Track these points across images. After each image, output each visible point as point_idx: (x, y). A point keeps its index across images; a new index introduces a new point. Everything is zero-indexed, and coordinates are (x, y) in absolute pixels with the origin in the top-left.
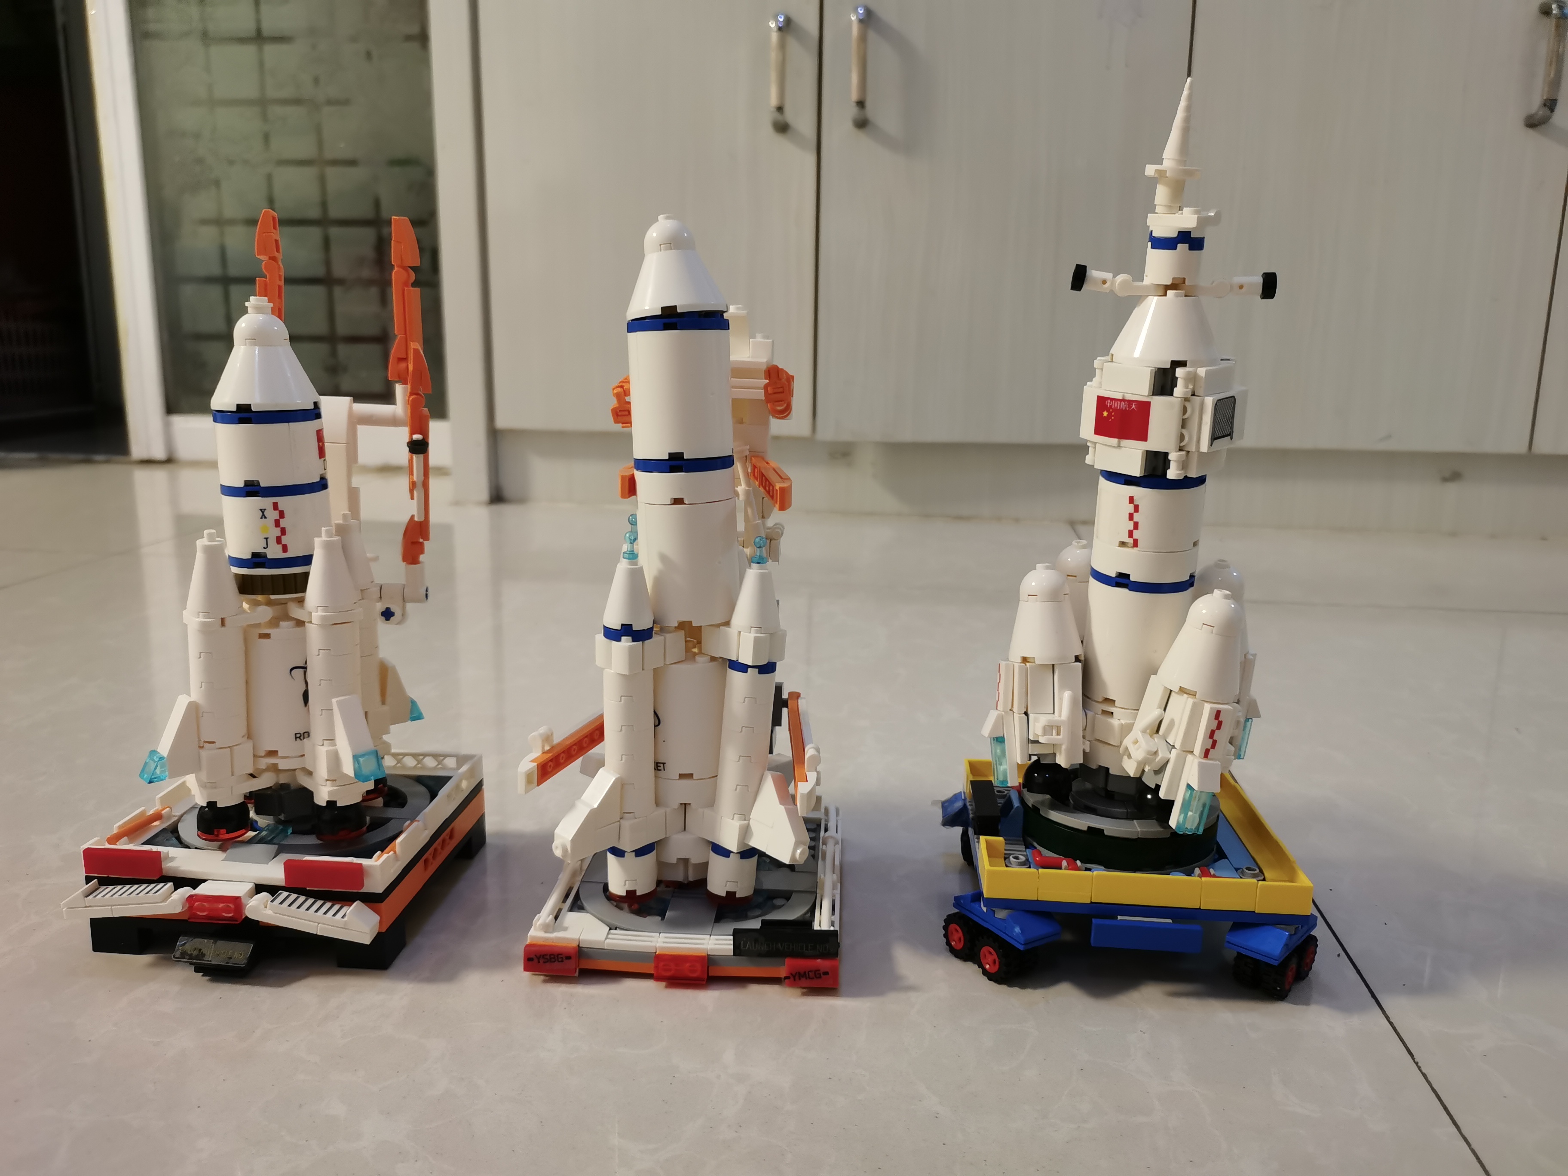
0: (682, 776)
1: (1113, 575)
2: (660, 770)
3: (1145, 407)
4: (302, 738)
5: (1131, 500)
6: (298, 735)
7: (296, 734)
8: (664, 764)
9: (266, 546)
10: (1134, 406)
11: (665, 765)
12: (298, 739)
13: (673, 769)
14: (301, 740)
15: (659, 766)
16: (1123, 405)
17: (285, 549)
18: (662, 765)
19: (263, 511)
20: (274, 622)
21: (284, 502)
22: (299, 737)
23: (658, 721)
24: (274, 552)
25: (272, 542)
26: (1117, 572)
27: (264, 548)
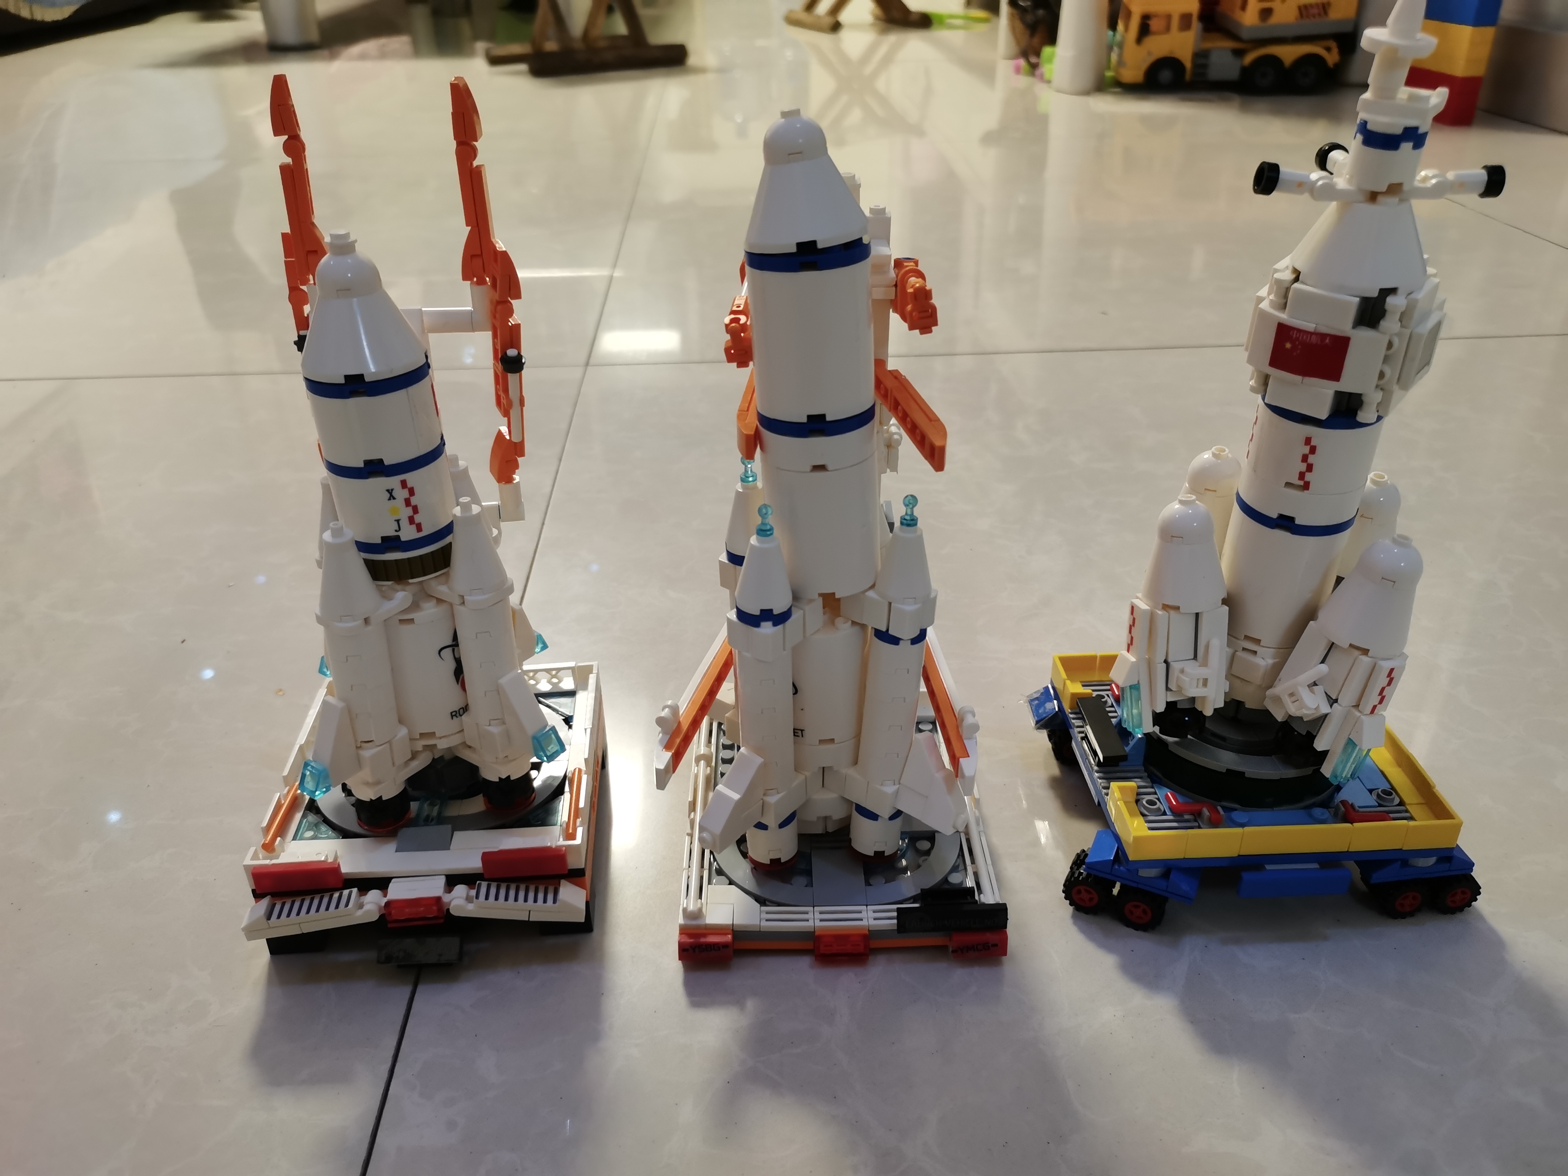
0: (822, 742)
1: (1275, 516)
2: (798, 736)
3: (1341, 344)
5: (1308, 441)
6: (454, 714)
7: (451, 713)
9: (398, 529)
10: (1327, 341)
11: (803, 732)
12: (454, 717)
13: (812, 736)
14: (457, 717)
16: (1314, 339)
17: (419, 528)
18: (800, 732)
19: (390, 492)
20: (415, 606)
21: (413, 478)
23: (796, 691)
24: (408, 533)
25: (404, 523)
26: (1278, 514)
27: (396, 531)
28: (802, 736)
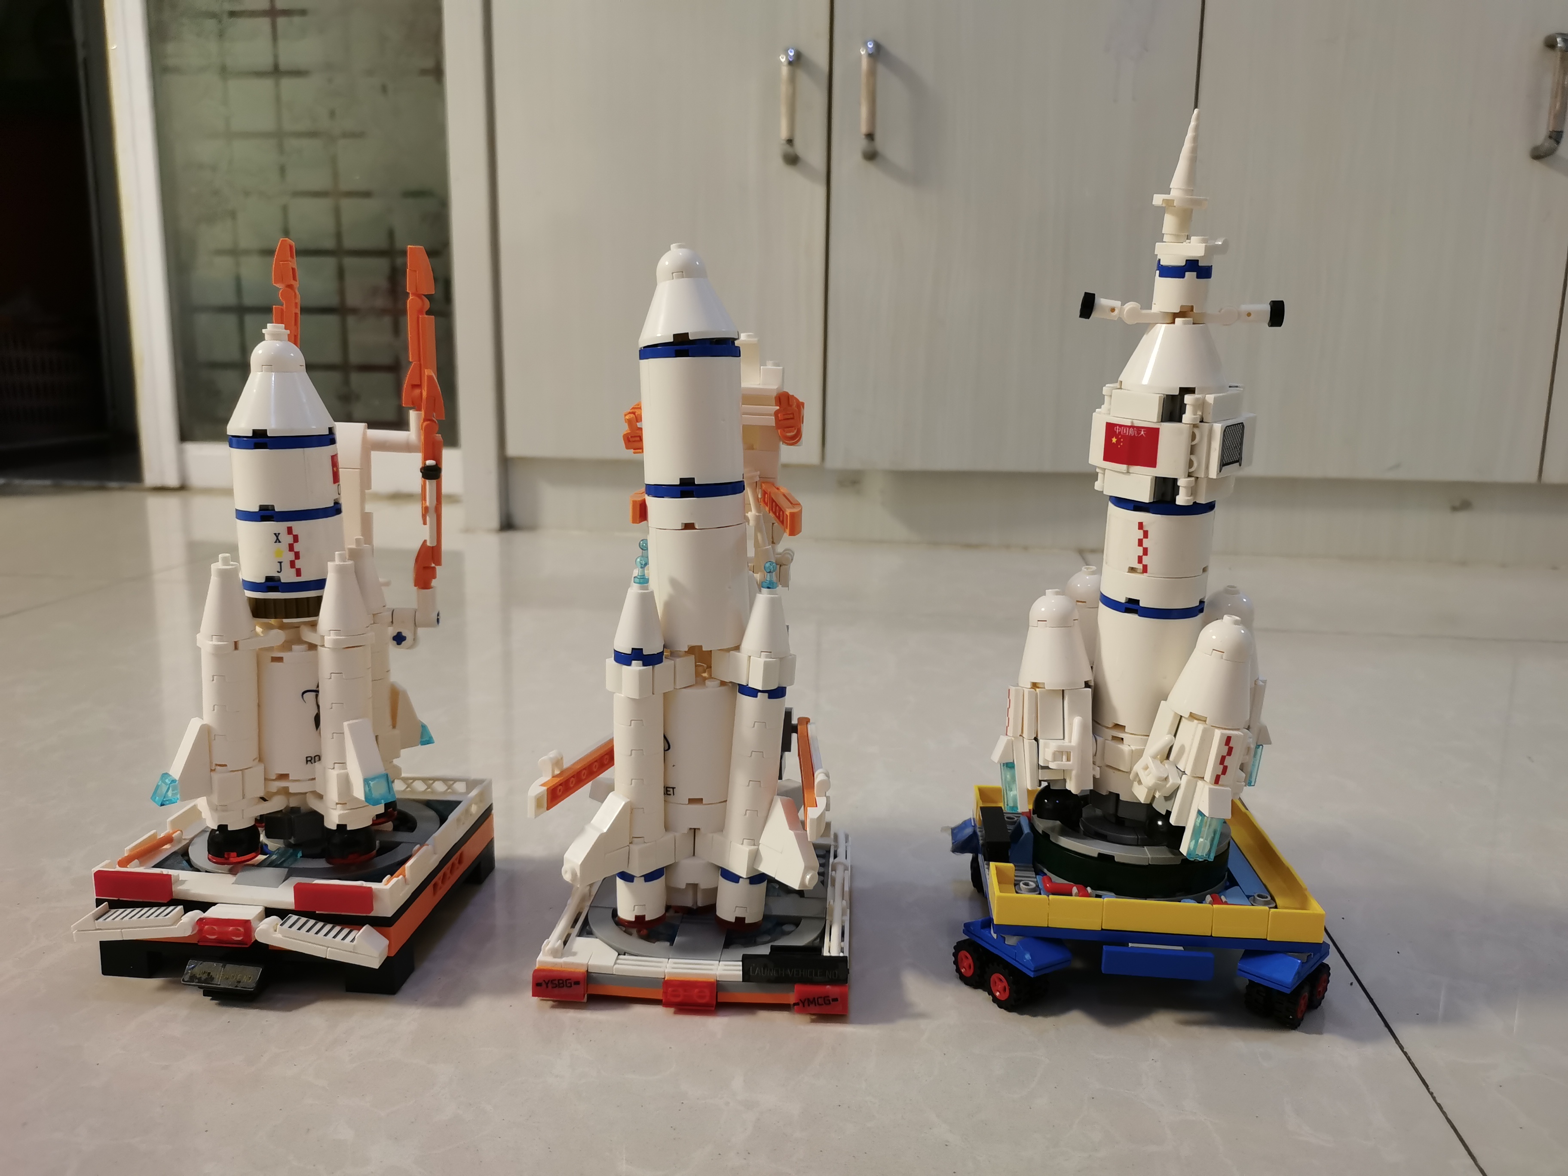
0: (692, 801)
1: (1123, 600)
2: (670, 795)
3: (1153, 434)
4: (313, 761)
5: (1141, 526)
6: (309, 759)
7: (307, 758)
8: (673, 788)
9: (279, 571)
10: (1142, 433)
11: (675, 789)
12: (309, 762)
13: (683, 793)
14: (312, 763)
15: (668, 791)
16: (1131, 432)
17: (299, 573)
18: (671, 790)
19: (277, 535)
20: (287, 646)
21: (298, 526)
22: (310, 761)
23: (668, 746)
24: (287, 576)
25: (286, 565)
26: (1126, 598)
27: (278, 572)
28: (674, 794)
